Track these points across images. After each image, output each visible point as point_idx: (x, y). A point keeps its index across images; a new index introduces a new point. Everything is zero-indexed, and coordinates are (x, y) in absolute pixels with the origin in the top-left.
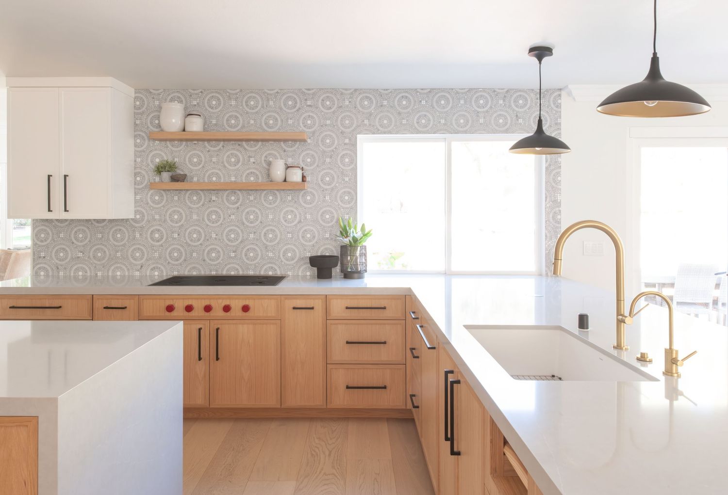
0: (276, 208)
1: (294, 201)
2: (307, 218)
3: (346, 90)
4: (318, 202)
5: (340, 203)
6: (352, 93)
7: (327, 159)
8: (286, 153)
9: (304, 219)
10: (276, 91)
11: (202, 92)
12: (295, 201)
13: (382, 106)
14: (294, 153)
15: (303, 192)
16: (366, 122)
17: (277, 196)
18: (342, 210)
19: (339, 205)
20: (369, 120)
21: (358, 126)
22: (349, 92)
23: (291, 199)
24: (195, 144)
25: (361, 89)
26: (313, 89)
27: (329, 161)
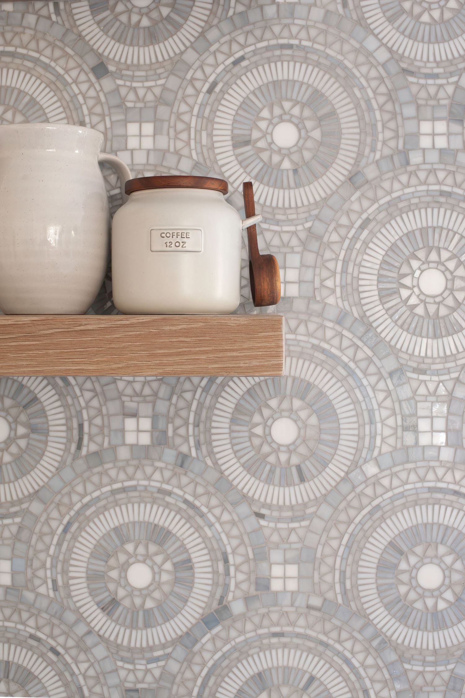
0: (36, 507)
1: (170, 455)
2: (276, 585)
4: (355, 465)
7: (426, 127)
8: (107, 83)
9: (248, 599)
14: (173, 82)
17: (43, 413)
23: (145, 439)
27: (441, 142)
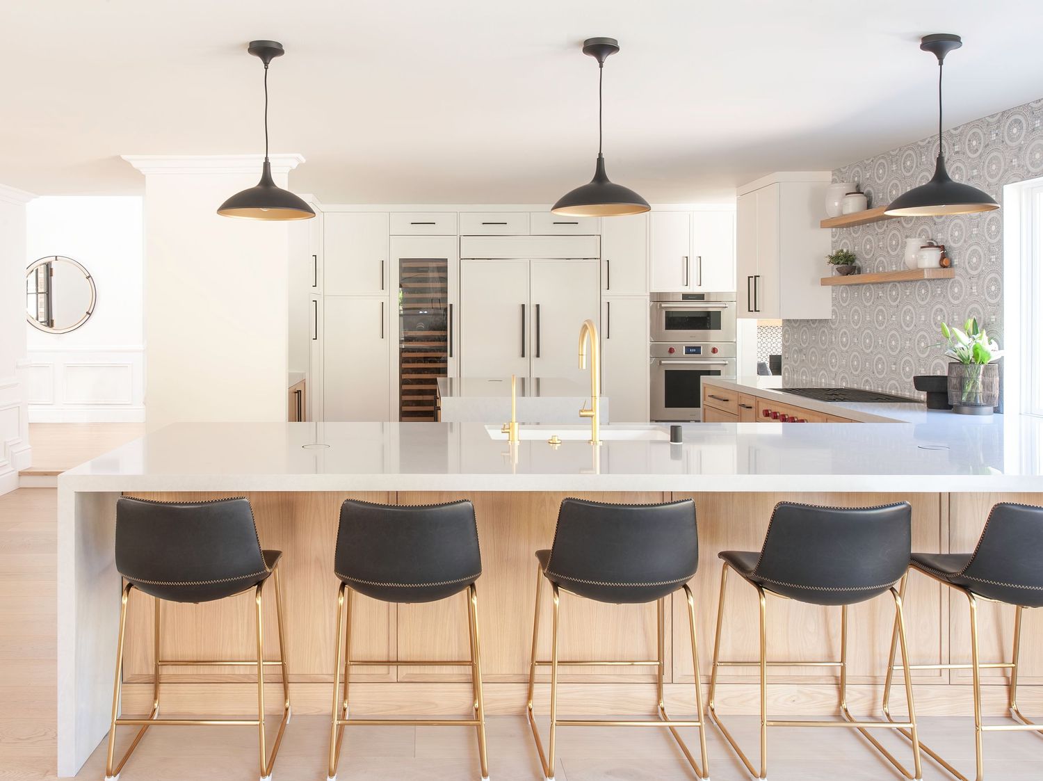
0: (927, 306)
2: (955, 320)
3: (992, 116)
4: (965, 296)
5: (988, 298)
6: (999, 121)
7: (973, 229)
10: (927, 141)
11: (872, 161)
12: (944, 296)
13: (1034, 130)
14: (943, 226)
15: (951, 281)
16: (1015, 162)
17: (928, 288)
18: (989, 307)
19: (986, 300)
20: (1018, 157)
21: (1006, 171)
22: (996, 119)
23: (940, 292)
24: (868, 226)
25: (1009, 110)
26: (959, 127)
27: (976, 232)
